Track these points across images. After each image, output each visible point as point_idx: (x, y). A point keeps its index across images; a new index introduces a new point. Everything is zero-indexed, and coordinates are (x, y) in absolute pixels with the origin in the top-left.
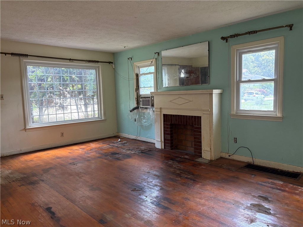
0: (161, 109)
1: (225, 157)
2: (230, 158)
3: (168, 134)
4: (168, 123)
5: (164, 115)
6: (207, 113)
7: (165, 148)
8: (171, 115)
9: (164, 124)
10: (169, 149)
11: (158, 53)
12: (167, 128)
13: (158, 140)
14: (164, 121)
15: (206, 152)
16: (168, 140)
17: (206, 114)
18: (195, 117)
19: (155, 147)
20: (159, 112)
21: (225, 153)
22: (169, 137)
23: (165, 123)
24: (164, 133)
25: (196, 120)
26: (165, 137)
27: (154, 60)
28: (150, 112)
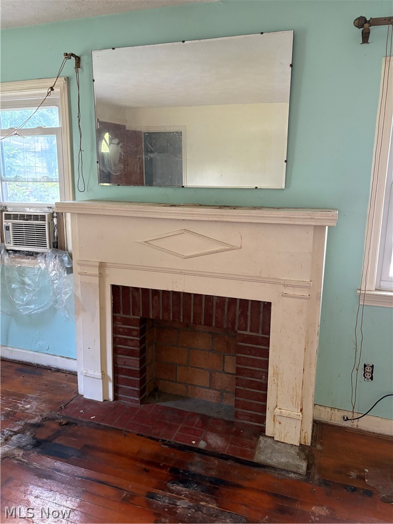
0: (102, 266)
1: (329, 421)
2: (348, 424)
3: (131, 353)
4: (131, 316)
5: (115, 288)
6: (298, 293)
7: (116, 398)
8: (145, 291)
9: (114, 319)
10: (131, 400)
11: (78, 59)
12: (129, 332)
13: (90, 373)
14: (115, 309)
15: (283, 421)
16: (130, 372)
17: (292, 297)
18: (244, 302)
19: (77, 393)
20: (97, 279)
21: (329, 410)
22: (133, 363)
23: (121, 315)
24: (115, 351)
25: (249, 313)
26: (119, 362)
27: (61, 82)
28: (47, 268)
